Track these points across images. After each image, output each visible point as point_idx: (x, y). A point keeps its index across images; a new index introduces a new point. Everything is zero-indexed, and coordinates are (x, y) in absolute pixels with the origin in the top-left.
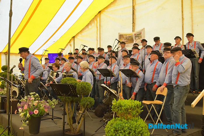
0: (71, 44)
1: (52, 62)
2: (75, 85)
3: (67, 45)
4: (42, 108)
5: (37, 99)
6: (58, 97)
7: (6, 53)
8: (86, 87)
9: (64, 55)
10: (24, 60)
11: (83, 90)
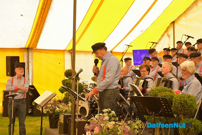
0: (169, 34)
1: (140, 62)
2: (170, 99)
3: (163, 36)
4: (120, 132)
5: (113, 119)
6: (145, 116)
7: (71, 52)
8: (188, 102)
9: (159, 52)
10: (100, 61)
11: (183, 106)
